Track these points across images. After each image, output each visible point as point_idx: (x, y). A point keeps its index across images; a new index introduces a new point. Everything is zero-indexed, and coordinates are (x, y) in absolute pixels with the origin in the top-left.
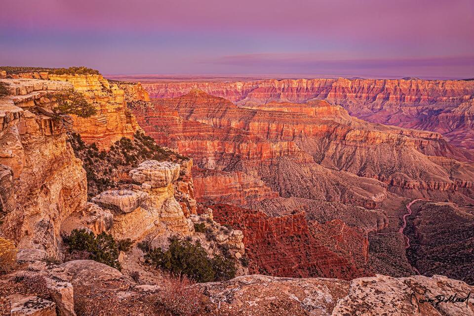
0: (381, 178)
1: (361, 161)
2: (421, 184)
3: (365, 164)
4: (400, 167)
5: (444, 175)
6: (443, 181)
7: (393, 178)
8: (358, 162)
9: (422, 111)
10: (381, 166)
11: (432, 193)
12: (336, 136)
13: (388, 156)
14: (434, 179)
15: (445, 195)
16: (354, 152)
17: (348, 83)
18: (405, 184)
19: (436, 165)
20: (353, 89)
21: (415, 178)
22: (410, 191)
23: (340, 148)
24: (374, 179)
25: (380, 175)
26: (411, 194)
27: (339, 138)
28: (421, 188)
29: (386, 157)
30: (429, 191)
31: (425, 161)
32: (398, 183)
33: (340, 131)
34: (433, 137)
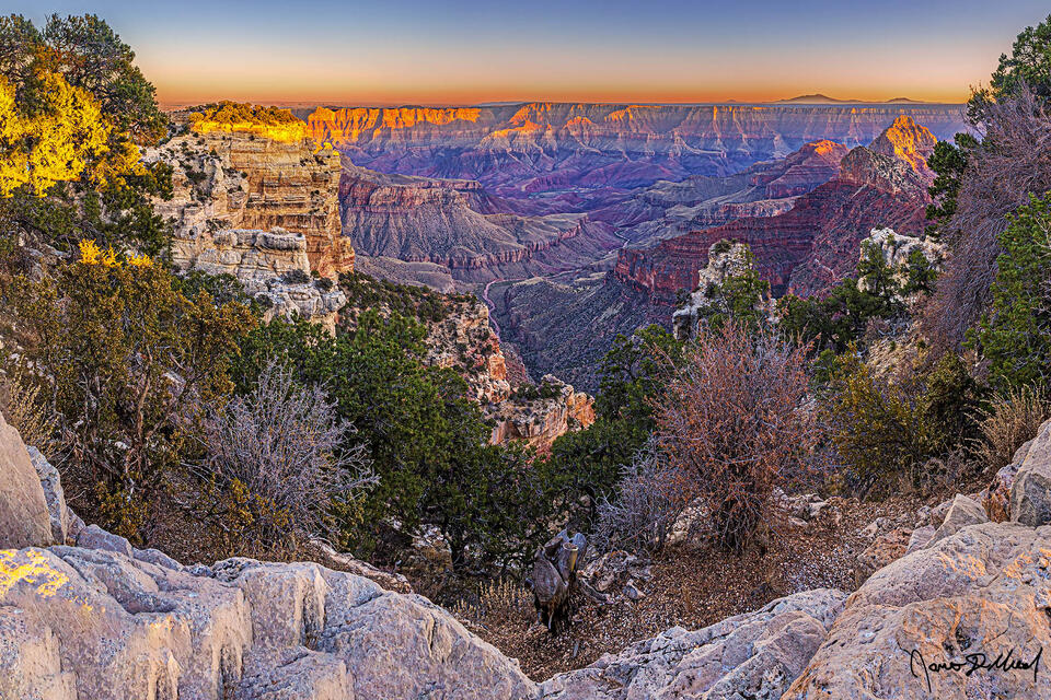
0: (435, 258)
1: (400, 237)
2: (489, 257)
3: (407, 240)
4: (456, 238)
5: (510, 239)
6: (514, 248)
7: (450, 257)
8: (395, 238)
9: (437, 151)
10: (429, 239)
11: (505, 269)
12: (354, 200)
13: (436, 223)
14: (503, 246)
15: (520, 267)
16: (387, 223)
17: (330, 114)
18: (469, 262)
19: (497, 227)
20: (339, 124)
21: (479, 250)
22: (477, 271)
23: (363, 219)
24: (425, 263)
25: (431, 255)
26: (481, 276)
27: (358, 202)
28: (490, 264)
29: (434, 224)
30: (501, 267)
31: (484, 223)
32: (460, 263)
33: (359, 192)
34: (470, 187)
